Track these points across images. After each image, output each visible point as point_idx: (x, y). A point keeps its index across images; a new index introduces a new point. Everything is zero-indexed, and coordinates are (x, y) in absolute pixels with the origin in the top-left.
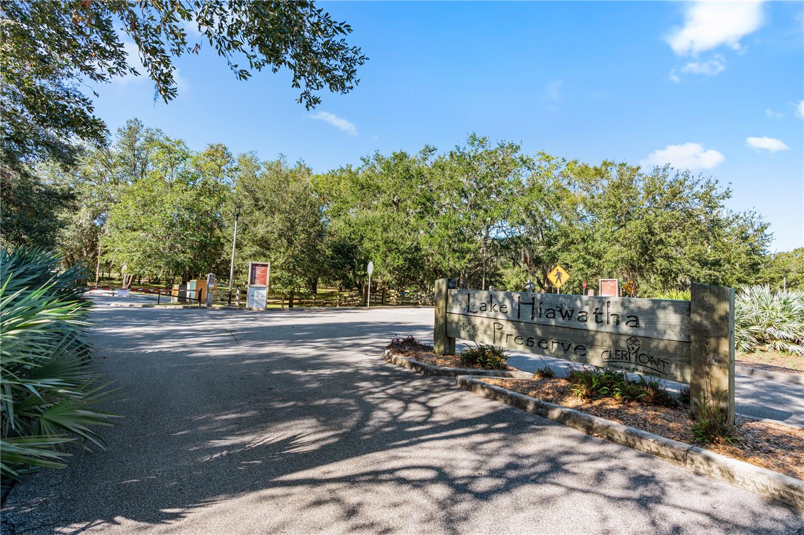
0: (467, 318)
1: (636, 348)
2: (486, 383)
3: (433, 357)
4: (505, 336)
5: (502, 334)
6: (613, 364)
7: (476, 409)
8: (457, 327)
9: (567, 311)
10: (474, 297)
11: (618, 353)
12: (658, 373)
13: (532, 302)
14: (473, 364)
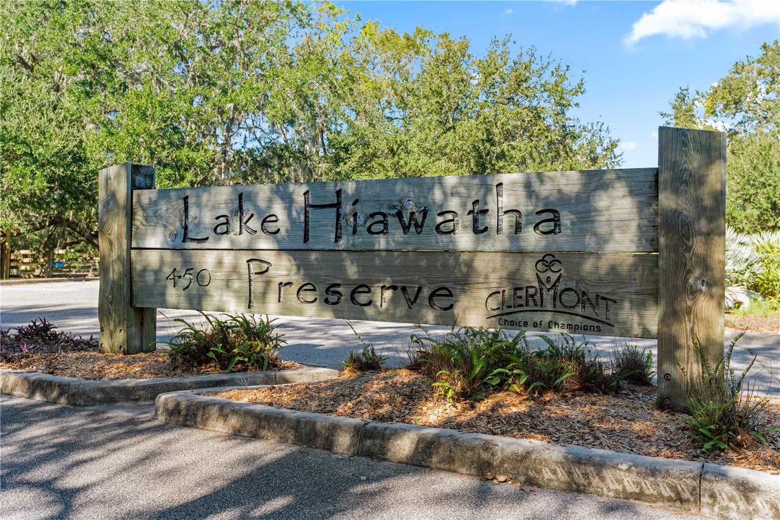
0: (183, 256)
1: (554, 277)
2: (234, 401)
3: (96, 359)
4: (275, 286)
5: (268, 283)
6: (509, 318)
7: (205, 470)
8: (156, 280)
9: (412, 214)
10: (199, 205)
11: (519, 293)
12: (595, 324)
13: (336, 202)
14: (200, 364)
